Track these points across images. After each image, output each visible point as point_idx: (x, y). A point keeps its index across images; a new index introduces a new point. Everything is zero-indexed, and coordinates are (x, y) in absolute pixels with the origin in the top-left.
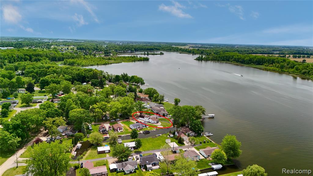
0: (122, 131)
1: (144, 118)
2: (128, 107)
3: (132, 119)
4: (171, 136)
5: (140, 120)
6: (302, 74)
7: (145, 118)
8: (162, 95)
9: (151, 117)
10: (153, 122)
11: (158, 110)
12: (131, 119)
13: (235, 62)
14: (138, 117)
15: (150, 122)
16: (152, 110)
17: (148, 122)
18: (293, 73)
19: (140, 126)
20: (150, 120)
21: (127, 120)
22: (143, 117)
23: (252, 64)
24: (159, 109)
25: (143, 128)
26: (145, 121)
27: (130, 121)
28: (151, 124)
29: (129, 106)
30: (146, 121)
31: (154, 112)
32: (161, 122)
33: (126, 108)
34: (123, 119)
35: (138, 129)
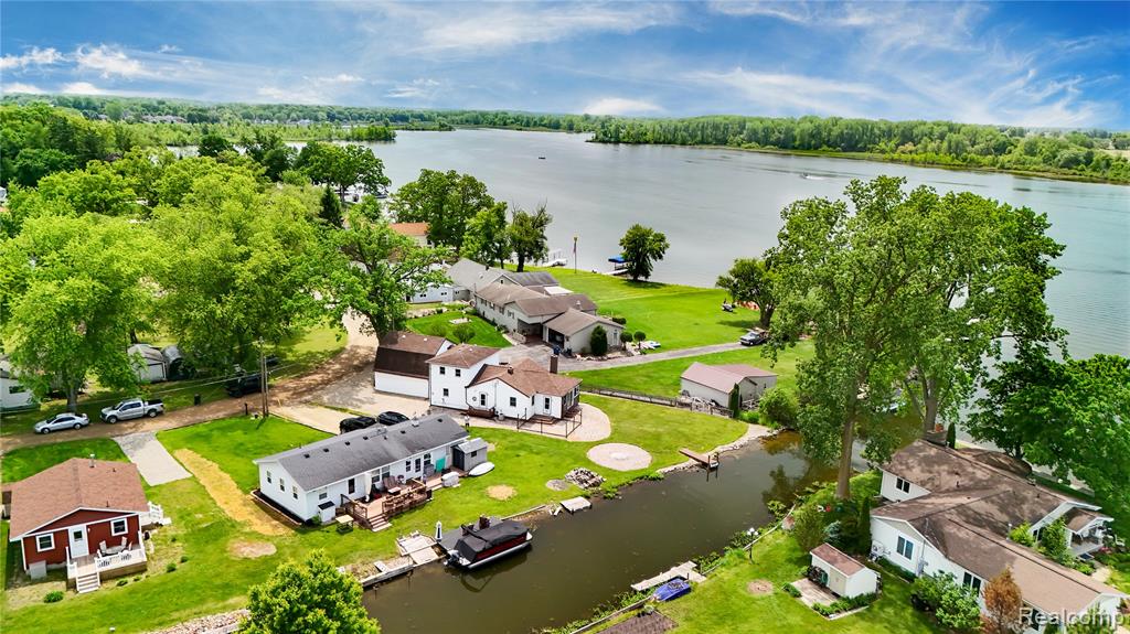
0: (140, 569)
1: (423, 373)
2: (244, 273)
3: (297, 395)
4: (852, 593)
5: (389, 392)
6: (1061, 167)
7: (435, 369)
8: (531, 213)
9: (493, 360)
10: (524, 408)
11: (532, 306)
12: (282, 396)
13: (753, 144)
14: (358, 369)
15: (492, 415)
16: (476, 313)
17: (472, 413)
18: (1019, 167)
19: (397, 469)
20: (498, 394)
21: (238, 405)
22: (415, 365)
23: (825, 147)
24: (539, 295)
25: (433, 484)
26: (438, 399)
27: (273, 410)
28: (512, 427)
29: (260, 259)
30: (451, 401)
31: (503, 319)
32: (597, 404)
33: (219, 284)
34: (197, 402)
35: (375, 509)
